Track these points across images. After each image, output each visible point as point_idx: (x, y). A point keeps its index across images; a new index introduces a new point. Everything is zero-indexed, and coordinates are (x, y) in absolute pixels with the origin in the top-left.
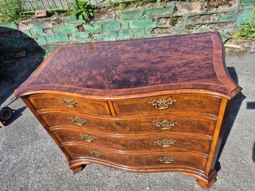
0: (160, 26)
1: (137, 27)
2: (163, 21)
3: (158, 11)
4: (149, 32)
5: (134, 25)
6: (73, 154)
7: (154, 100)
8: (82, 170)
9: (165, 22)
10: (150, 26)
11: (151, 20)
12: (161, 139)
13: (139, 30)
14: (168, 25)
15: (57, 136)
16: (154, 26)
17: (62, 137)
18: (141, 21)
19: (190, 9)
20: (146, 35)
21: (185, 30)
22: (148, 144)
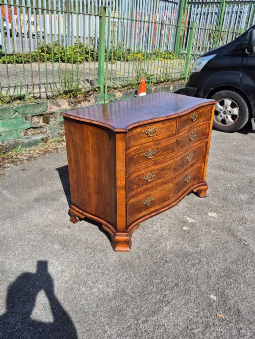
0: (34, 126)
1: (8, 130)
2: (36, 119)
3: (31, 108)
4: (23, 135)
5: (4, 126)
9: (38, 121)
10: (24, 126)
11: (24, 119)
13: (10, 133)
14: (41, 123)
16: (29, 126)
18: (13, 121)
19: (58, 105)
20: (20, 138)
21: (59, 127)
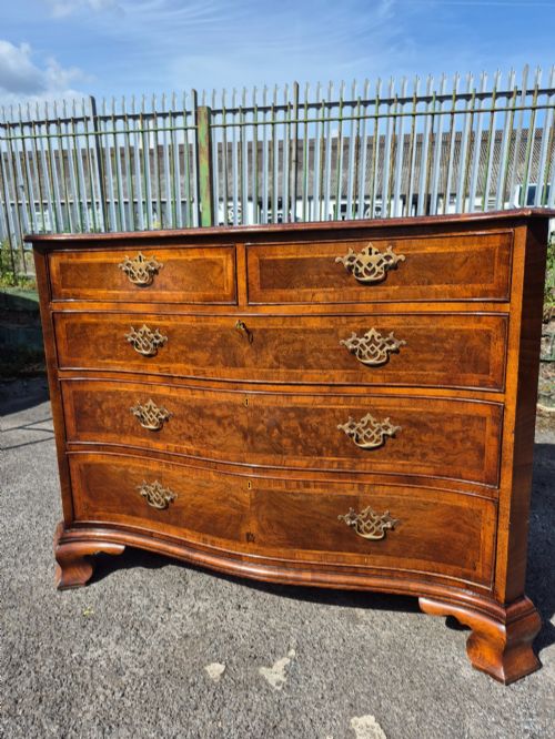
6: (86, 500)
7: (351, 253)
8: (88, 583)
12: (357, 415)
15: (68, 409)
17: (80, 414)
22: (316, 431)
